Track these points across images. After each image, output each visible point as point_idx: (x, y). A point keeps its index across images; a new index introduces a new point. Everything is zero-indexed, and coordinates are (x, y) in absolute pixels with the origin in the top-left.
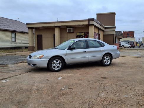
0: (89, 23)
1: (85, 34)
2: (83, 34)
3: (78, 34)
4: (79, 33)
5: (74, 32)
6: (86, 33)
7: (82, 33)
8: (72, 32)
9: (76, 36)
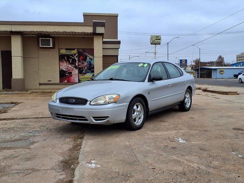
0: (94, 29)
1: (79, 52)
2: (75, 51)
3: (63, 52)
4: (66, 49)
5: (54, 48)
6: (80, 50)
7: (74, 49)
8: (51, 46)
9: (60, 56)
